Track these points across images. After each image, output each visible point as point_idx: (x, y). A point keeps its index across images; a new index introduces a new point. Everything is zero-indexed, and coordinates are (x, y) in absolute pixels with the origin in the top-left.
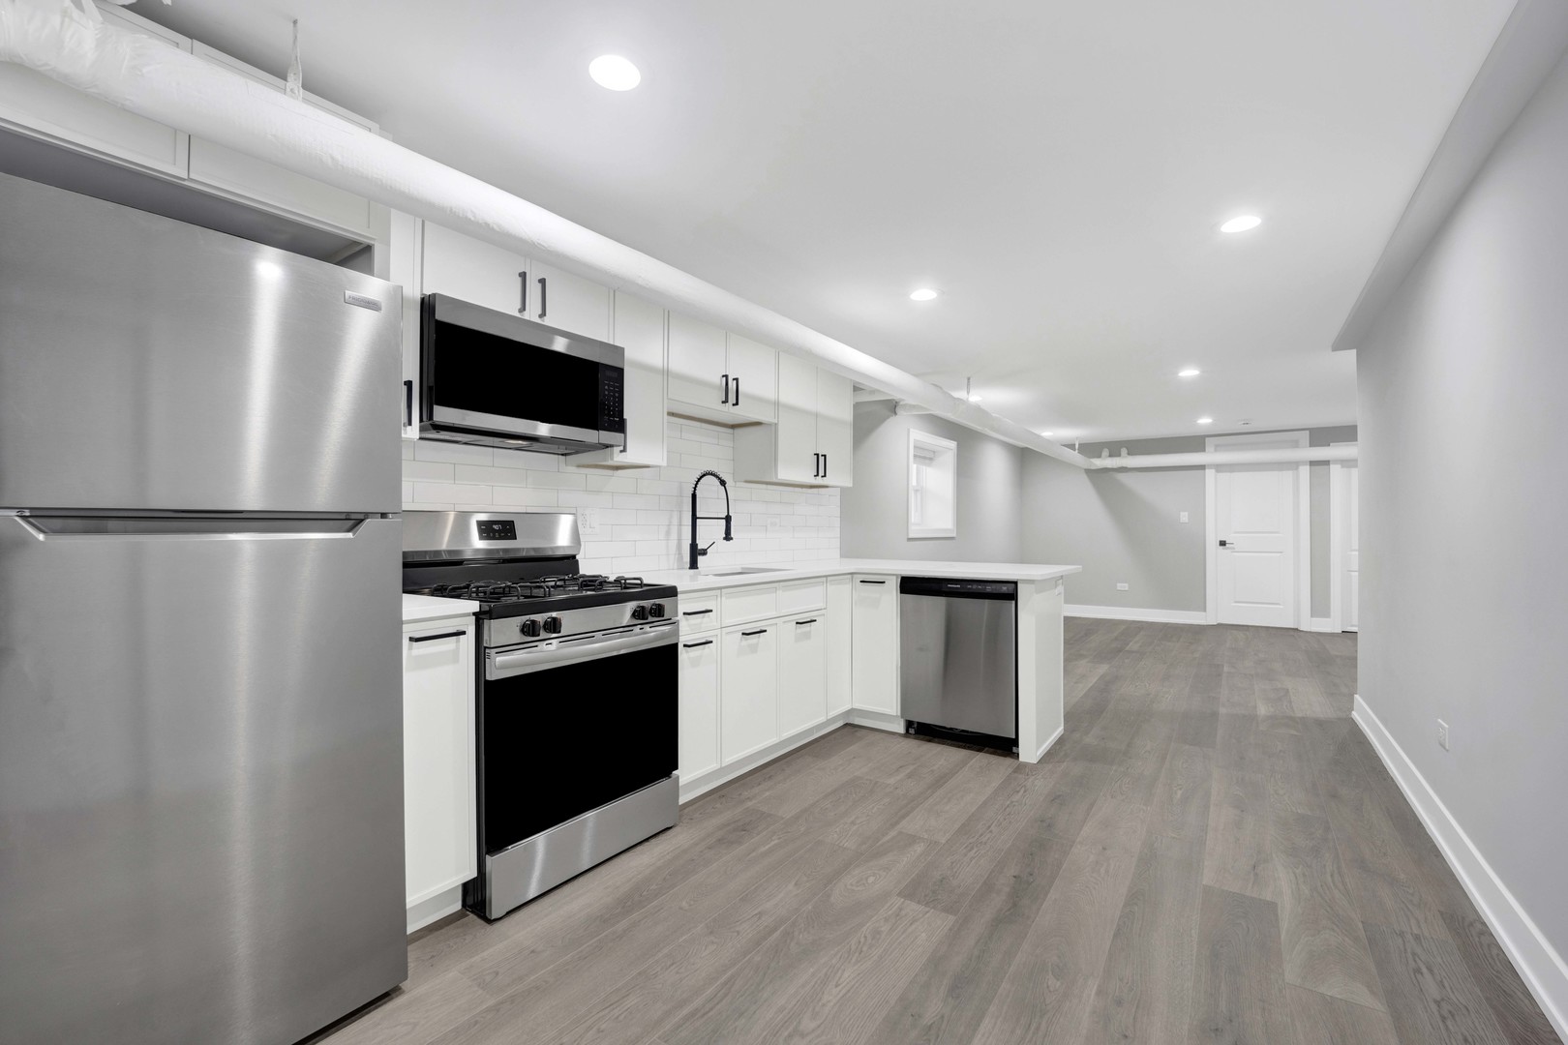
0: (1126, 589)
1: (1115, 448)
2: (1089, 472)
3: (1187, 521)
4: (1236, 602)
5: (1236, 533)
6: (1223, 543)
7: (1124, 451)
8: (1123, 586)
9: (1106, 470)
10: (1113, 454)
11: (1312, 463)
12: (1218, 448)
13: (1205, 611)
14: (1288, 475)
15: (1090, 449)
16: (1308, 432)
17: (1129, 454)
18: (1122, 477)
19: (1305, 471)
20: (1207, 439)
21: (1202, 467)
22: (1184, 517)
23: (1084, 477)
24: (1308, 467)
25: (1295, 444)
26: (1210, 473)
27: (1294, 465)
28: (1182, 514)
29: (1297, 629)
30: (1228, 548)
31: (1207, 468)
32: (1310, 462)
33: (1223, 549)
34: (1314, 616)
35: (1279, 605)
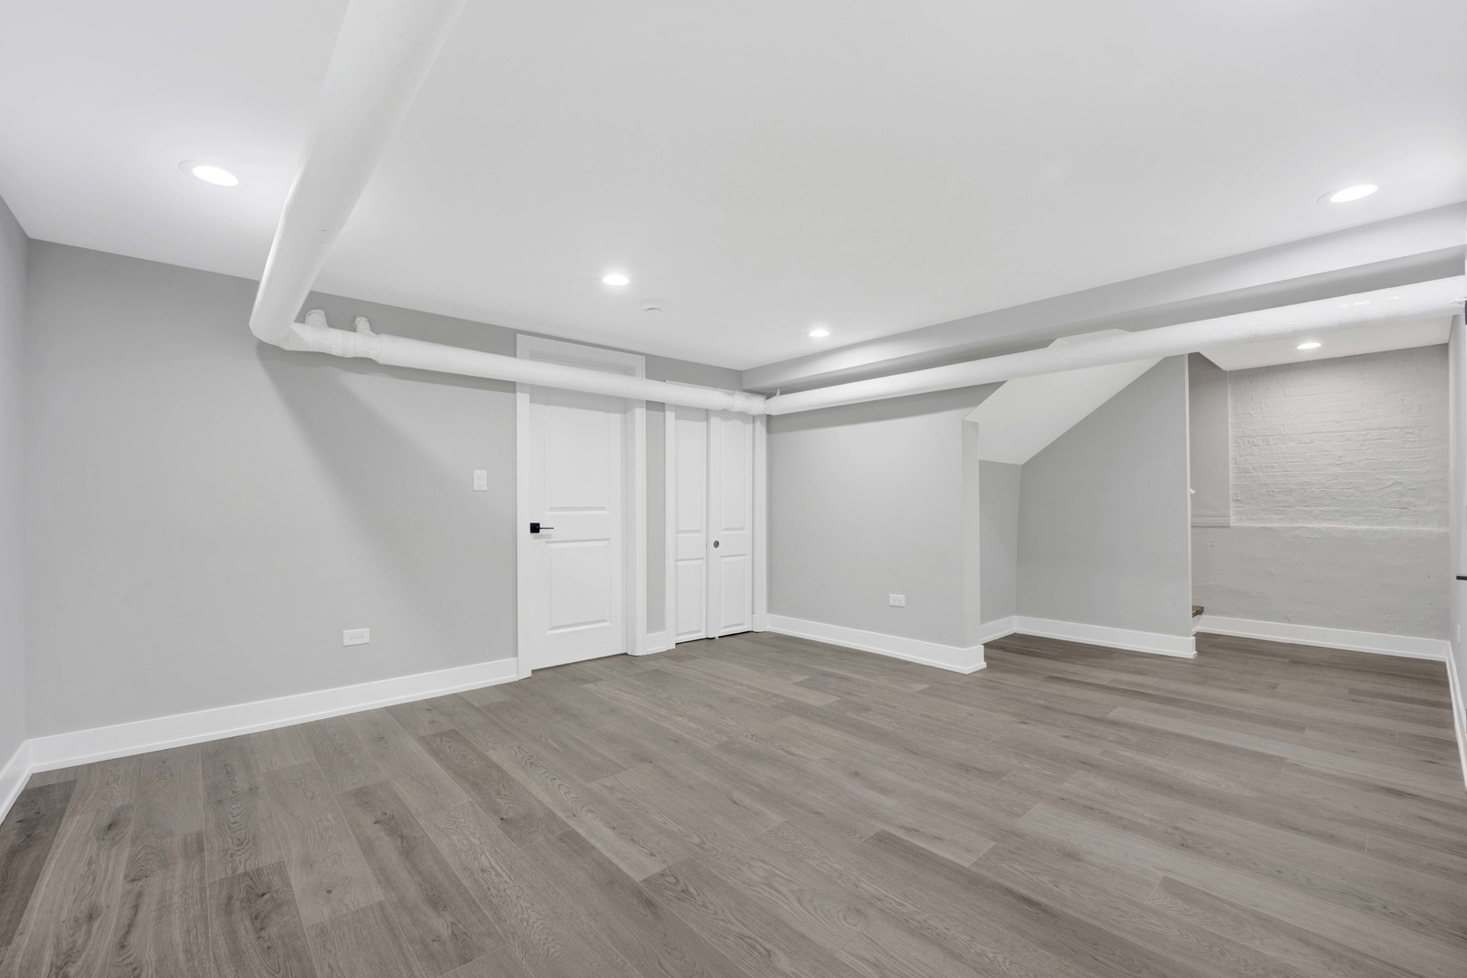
0: (366, 640)
3: (485, 488)
4: (553, 628)
5: (553, 509)
6: (535, 528)
7: (362, 323)
8: (356, 636)
11: (650, 405)
12: (535, 356)
13: (516, 654)
14: (615, 418)
16: (644, 357)
17: (372, 331)
18: (358, 384)
19: (640, 414)
20: (516, 336)
21: (509, 386)
22: (480, 479)
24: (644, 410)
25: (628, 371)
26: (522, 399)
27: (622, 404)
28: (477, 473)
29: (626, 654)
30: (543, 537)
31: (518, 387)
32: (647, 402)
33: (535, 538)
34: (650, 629)
35: (604, 621)
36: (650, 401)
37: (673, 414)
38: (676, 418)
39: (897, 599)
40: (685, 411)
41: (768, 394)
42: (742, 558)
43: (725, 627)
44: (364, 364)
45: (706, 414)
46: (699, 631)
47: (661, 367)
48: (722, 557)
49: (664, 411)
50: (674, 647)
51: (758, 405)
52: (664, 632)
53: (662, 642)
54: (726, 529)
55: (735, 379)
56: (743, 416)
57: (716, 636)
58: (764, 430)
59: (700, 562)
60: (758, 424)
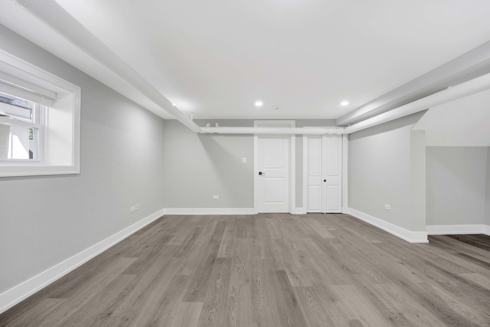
0: (218, 198)
1: (213, 123)
2: (199, 134)
3: (245, 162)
4: (266, 202)
5: (266, 168)
7: (217, 124)
8: (216, 197)
9: (208, 134)
10: (213, 125)
11: (297, 135)
12: (259, 126)
13: (253, 207)
14: (286, 141)
15: (201, 122)
16: (295, 121)
17: (219, 126)
18: (216, 138)
19: (293, 139)
20: (254, 121)
21: (252, 135)
22: (244, 160)
23: (197, 137)
24: (295, 137)
25: (290, 126)
26: (256, 138)
27: (289, 136)
28: (243, 158)
29: (289, 213)
30: (263, 176)
31: (254, 135)
32: (296, 135)
33: (260, 176)
34: (297, 206)
35: (282, 202)
36: (297, 134)
37: (306, 137)
38: (307, 138)
39: (388, 206)
40: (310, 136)
41: (345, 126)
42: (337, 186)
43: (329, 210)
44: (216, 134)
45: (321, 136)
46: (318, 210)
47: (301, 123)
48: (327, 185)
49: (302, 137)
50: (306, 213)
51: (341, 131)
52: (302, 208)
53: (302, 211)
54: (329, 176)
55: (333, 122)
56: (335, 135)
57: (325, 212)
58: (347, 140)
59: (318, 186)
60: (344, 137)
